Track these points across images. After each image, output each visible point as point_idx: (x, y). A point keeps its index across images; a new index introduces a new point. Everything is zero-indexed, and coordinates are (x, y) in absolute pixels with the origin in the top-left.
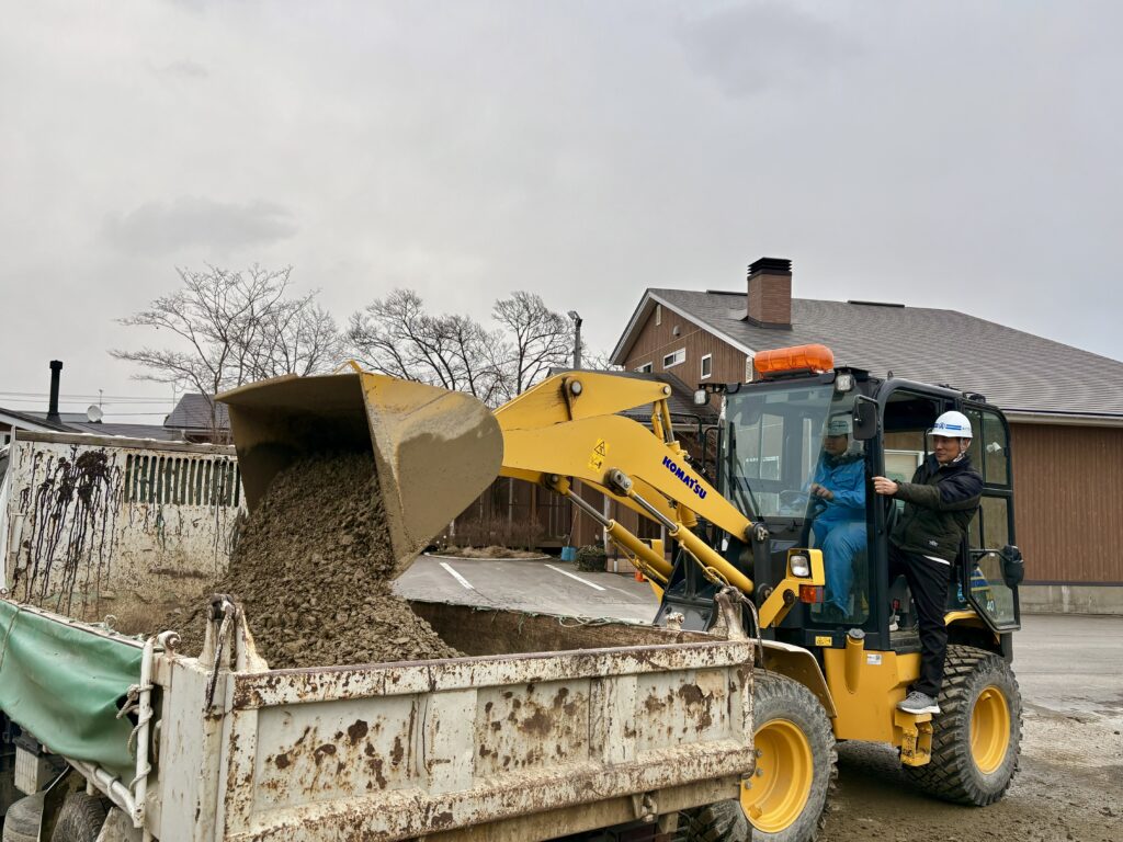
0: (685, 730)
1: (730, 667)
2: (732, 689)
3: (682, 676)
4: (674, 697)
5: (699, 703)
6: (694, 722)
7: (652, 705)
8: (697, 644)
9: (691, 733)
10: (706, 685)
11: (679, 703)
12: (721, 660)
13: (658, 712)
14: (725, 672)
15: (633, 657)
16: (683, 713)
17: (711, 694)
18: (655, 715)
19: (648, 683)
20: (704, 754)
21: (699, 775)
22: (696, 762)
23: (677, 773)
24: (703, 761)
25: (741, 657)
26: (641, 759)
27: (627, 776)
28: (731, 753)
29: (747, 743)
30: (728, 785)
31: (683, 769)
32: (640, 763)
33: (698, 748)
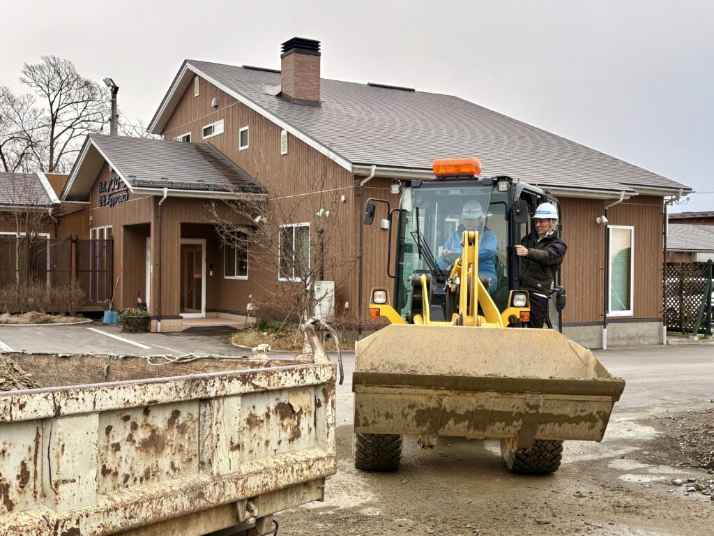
0: (279, 443)
1: (315, 386)
2: (318, 405)
3: (277, 396)
4: (271, 414)
5: (291, 418)
6: (286, 435)
7: (252, 422)
8: (290, 367)
9: (285, 444)
10: (297, 402)
11: (274, 419)
12: (310, 380)
13: (257, 428)
14: (312, 390)
15: (238, 379)
16: (278, 428)
17: (301, 410)
18: (255, 431)
19: (249, 403)
20: (296, 462)
21: (292, 481)
22: (290, 469)
23: (274, 479)
24: (296, 468)
25: (326, 376)
26: (245, 469)
27: (233, 485)
28: (318, 459)
29: (330, 450)
30: (314, 488)
31: (280, 476)
32: (244, 472)
33: (291, 457)
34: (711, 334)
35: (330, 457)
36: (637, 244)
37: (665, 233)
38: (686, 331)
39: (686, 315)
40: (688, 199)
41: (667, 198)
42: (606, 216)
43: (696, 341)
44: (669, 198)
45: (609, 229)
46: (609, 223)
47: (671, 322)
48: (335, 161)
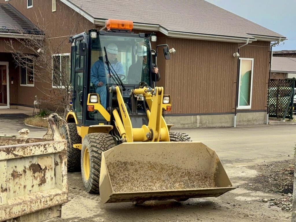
0: (33, 186)
1: (55, 154)
2: (56, 164)
3: (31, 160)
4: (27, 170)
5: (40, 172)
6: (38, 181)
7: (15, 175)
8: (37, 143)
9: (36, 187)
10: (43, 163)
11: (29, 173)
12: (50, 150)
13: (18, 178)
14: (53, 156)
15: (4, 151)
16: (32, 178)
17: (46, 167)
18: (17, 180)
19: (12, 164)
20: (43, 197)
21: (41, 207)
22: (39, 201)
23: (29, 207)
24: (43, 200)
25: (61, 148)
26: (10, 202)
27: (4, 212)
28: (57, 195)
29: (65, 190)
30: (55, 210)
31: (32, 205)
32: (10, 204)
33: (40, 194)
34: (292, 118)
35: (64, 193)
36: (255, 69)
37: (270, 63)
38: (279, 117)
39: (279, 108)
40: (284, 43)
41: (272, 42)
42: (238, 53)
43: (284, 122)
44: (274, 42)
45: (240, 60)
46: (240, 57)
47: (272, 112)
48: (84, 16)
